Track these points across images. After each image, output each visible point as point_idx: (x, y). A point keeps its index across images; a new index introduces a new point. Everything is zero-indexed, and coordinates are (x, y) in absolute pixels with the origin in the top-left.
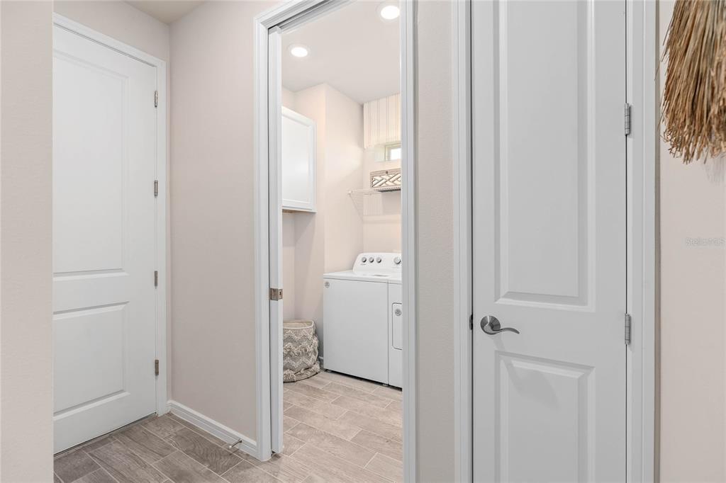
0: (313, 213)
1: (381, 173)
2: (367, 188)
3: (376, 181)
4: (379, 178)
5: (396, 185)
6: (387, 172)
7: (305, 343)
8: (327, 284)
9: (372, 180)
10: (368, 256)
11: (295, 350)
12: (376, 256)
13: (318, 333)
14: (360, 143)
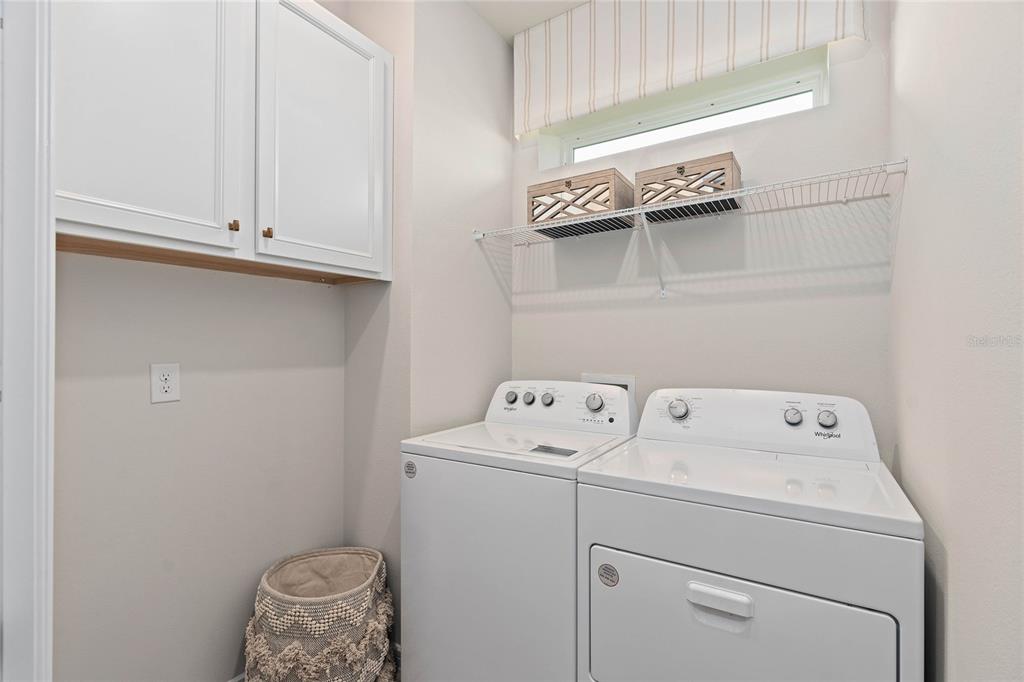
0: (385, 284)
1: (553, 189)
2: (522, 224)
3: (542, 208)
4: (548, 200)
5: (590, 212)
6: (568, 184)
7: (344, 640)
8: (410, 469)
9: (533, 205)
10: (522, 387)
11: (312, 664)
12: (540, 388)
13: (389, 586)
14: (507, 129)
